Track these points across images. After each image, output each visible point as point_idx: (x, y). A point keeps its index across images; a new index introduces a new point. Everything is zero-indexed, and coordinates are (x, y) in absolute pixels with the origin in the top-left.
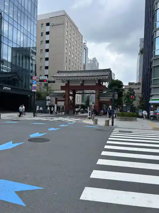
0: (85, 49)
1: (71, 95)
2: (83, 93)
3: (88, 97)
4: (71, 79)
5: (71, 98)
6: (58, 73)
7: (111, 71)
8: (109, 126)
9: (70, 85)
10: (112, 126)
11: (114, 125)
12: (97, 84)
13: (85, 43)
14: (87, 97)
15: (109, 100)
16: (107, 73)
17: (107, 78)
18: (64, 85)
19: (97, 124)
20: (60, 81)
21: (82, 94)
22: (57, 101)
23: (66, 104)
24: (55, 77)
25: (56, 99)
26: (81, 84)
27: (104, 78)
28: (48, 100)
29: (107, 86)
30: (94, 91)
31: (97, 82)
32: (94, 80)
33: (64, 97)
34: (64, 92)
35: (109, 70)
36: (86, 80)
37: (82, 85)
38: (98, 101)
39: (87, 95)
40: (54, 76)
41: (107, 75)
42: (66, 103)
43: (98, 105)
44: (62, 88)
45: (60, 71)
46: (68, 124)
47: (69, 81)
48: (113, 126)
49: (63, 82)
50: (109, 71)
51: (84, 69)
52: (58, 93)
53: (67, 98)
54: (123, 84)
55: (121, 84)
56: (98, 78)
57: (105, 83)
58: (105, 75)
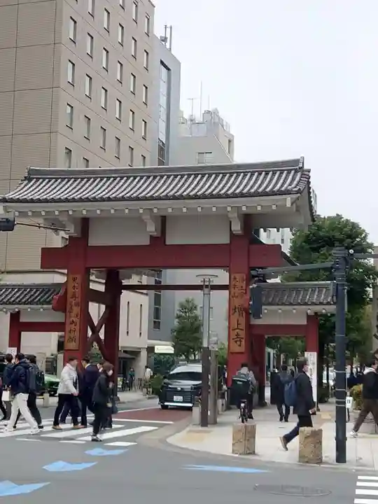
0: (168, 69)
1: (96, 296)
2: (158, 287)
3: (188, 307)
4: (97, 209)
5: (96, 311)
6: (29, 179)
7: (306, 175)
8: (320, 461)
9: (93, 241)
10: (342, 466)
11: (348, 457)
12: (238, 236)
13: (164, 40)
14: (183, 307)
15: (305, 322)
16: (290, 182)
17: (288, 204)
18: (57, 241)
19: (254, 453)
20: (41, 221)
21: (152, 292)
22: (18, 328)
23: (71, 345)
24: (12, 201)
25: (15, 317)
26: (152, 238)
27: (271, 203)
29: (286, 249)
30: (222, 277)
31: (237, 227)
32: (223, 217)
33: (62, 306)
34: (59, 279)
35: (296, 168)
36: (179, 218)
37: (158, 241)
38: (243, 326)
39: (181, 296)
40: (9, 196)
41: (288, 192)
42: (71, 339)
43: (242, 349)
44: (50, 259)
45: (38, 172)
46: (89, 459)
47: (85, 223)
48: (345, 461)
49: (55, 225)
50: (296, 171)
51: (161, 163)
52: (26, 287)
53: (73, 314)
54: (369, 240)
55: (358, 240)
56: (244, 208)
57: (278, 231)
58: (280, 193)
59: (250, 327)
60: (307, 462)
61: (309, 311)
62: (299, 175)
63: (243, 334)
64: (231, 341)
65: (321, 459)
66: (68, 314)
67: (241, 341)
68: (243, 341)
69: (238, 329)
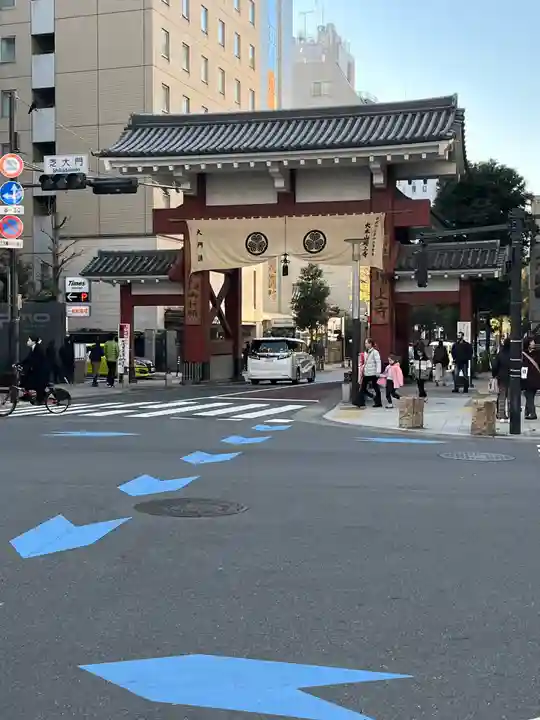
4: (218, 163)
6: (134, 127)
7: (460, 116)
8: (493, 433)
9: (212, 200)
10: (515, 437)
12: (380, 190)
15: (456, 287)
16: (441, 125)
17: (441, 152)
19: (421, 427)
22: (129, 302)
23: (192, 321)
24: (118, 154)
25: (126, 289)
26: (280, 195)
28: (78, 298)
31: (379, 180)
33: (179, 277)
35: (449, 107)
36: (310, 171)
37: (287, 198)
38: (386, 295)
40: (115, 148)
41: (441, 138)
43: (387, 320)
45: (143, 119)
47: (201, 180)
48: (518, 432)
50: (449, 113)
53: (192, 285)
54: (528, 190)
55: (515, 189)
56: (389, 158)
57: (410, 183)
58: (430, 139)
59: (394, 295)
60: (480, 434)
61: (463, 276)
62: (452, 117)
63: (386, 304)
64: (373, 311)
65: (494, 431)
66: (187, 285)
67: (384, 312)
68: (387, 311)
69: (381, 297)
